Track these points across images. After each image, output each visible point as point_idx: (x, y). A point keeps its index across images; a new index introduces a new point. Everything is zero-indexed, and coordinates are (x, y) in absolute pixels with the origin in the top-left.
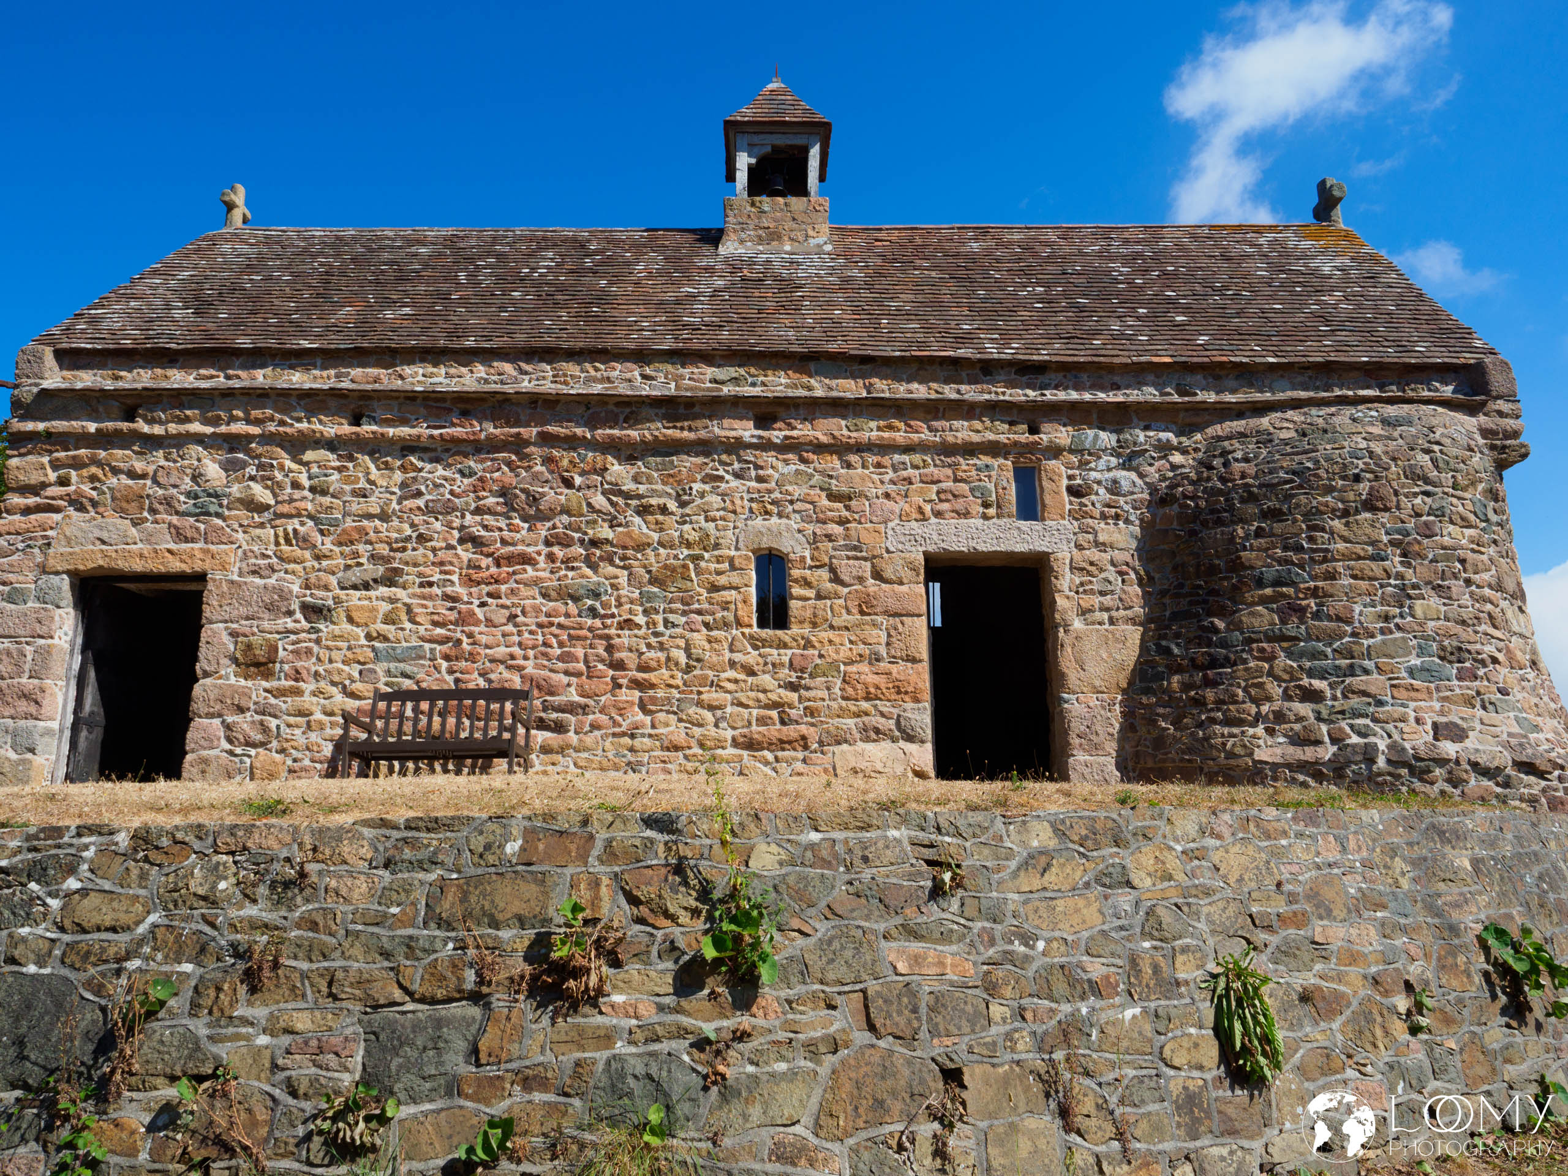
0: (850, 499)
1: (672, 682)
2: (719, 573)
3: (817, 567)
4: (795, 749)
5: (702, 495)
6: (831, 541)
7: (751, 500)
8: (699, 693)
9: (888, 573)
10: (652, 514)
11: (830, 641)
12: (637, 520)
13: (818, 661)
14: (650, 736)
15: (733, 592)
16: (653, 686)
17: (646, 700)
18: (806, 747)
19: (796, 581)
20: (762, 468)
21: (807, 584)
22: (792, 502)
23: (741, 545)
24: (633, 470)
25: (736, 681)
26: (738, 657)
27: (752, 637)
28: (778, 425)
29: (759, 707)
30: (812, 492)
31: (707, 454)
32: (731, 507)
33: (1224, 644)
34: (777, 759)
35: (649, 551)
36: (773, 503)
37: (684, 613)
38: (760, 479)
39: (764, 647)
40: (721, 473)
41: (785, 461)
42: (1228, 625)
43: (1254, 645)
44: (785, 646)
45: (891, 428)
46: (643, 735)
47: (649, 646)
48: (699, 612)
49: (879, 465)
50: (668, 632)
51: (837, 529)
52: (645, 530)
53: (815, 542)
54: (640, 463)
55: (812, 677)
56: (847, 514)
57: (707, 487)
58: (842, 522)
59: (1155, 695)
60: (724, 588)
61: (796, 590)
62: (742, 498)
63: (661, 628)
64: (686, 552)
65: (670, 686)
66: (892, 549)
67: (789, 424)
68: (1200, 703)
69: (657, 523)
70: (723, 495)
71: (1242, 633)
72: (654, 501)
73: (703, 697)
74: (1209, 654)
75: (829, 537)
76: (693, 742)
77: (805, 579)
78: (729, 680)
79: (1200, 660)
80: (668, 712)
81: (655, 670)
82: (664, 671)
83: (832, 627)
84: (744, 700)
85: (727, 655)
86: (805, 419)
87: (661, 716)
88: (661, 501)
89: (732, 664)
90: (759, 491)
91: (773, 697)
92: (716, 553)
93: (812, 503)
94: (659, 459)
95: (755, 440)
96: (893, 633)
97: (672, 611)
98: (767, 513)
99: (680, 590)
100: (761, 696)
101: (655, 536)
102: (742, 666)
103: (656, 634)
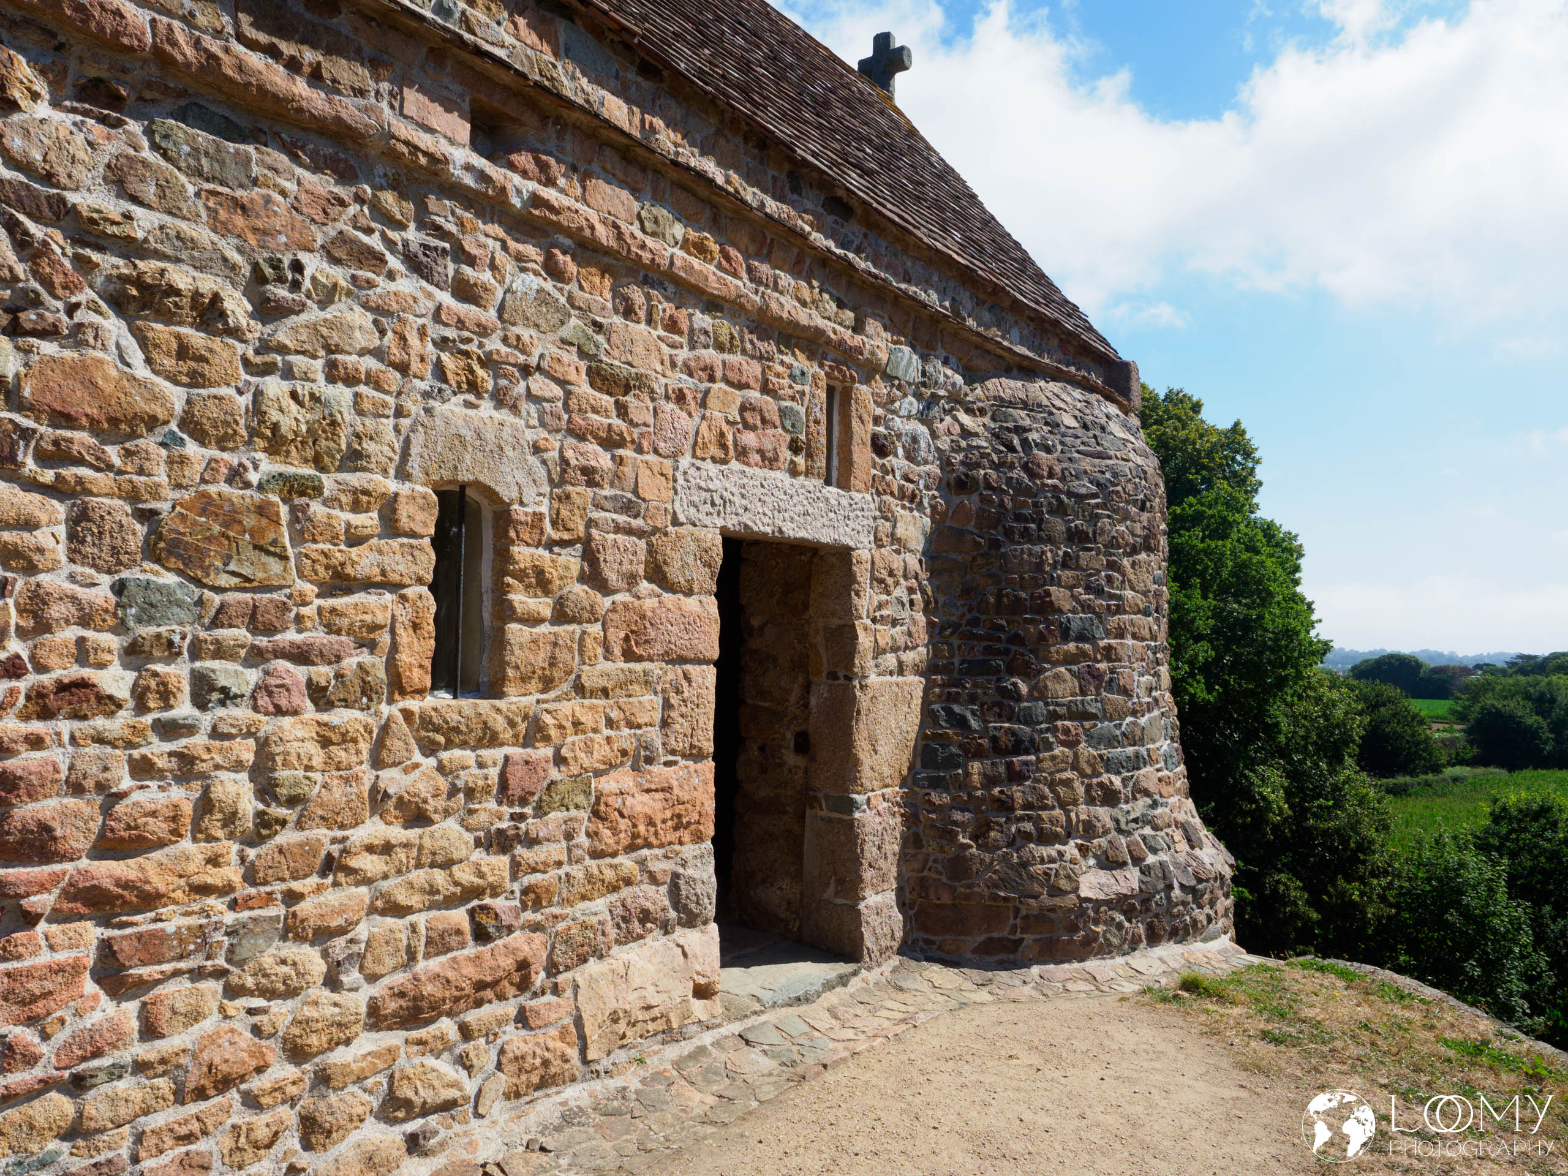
0: (627, 389)
1: (213, 877)
2: (355, 539)
3: (563, 544)
4: (501, 997)
5: (327, 295)
6: (591, 483)
7: (443, 343)
8: (292, 898)
9: (674, 573)
10: (168, 318)
11: (577, 724)
12: (113, 326)
13: (554, 774)
14: (141, 1067)
15: (388, 597)
16: (149, 900)
17: (124, 949)
18: (523, 985)
19: (521, 575)
20: (471, 261)
21: (541, 583)
22: (526, 371)
23: (414, 465)
24: (113, 146)
25: (387, 849)
26: (393, 780)
27: (426, 722)
28: (523, 159)
29: (433, 906)
30: (566, 357)
31: (345, 176)
32: (396, 354)
33: (1028, 719)
34: (466, 1033)
35: (149, 443)
36: (488, 362)
37: (256, 657)
38: (465, 292)
39: (449, 745)
40: (374, 242)
41: (519, 258)
42: (1030, 692)
43: (1059, 723)
44: (490, 739)
45: (700, 249)
46: (116, 1073)
47: (143, 769)
48: (301, 656)
49: (672, 326)
50: (206, 720)
51: (603, 460)
52: (142, 372)
53: (563, 482)
54: (134, 127)
55: (540, 811)
56: (618, 423)
57: (340, 275)
58: (610, 442)
59: (947, 790)
60: (367, 585)
61: (520, 599)
62: (422, 332)
63: (183, 709)
64: (268, 466)
65: (205, 890)
66: (682, 518)
67: (544, 167)
68: (1005, 806)
69: (183, 351)
70: (379, 311)
71: (1047, 704)
72: (182, 278)
73: (304, 908)
74: (1013, 733)
75: (590, 476)
76: (272, 1049)
77: (540, 572)
78: (370, 849)
79: (1005, 741)
80: (197, 974)
81: (161, 844)
82: (186, 845)
83: (579, 689)
84: (402, 898)
85: (368, 776)
86: (574, 169)
87: (176, 992)
88: (208, 284)
89: (378, 799)
90: (461, 324)
91: (465, 875)
92: (354, 479)
93: (562, 383)
94: (203, 138)
95: (468, 180)
96: (674, 700)
97: (220, 652)
98: (473, 386)
99: (246, 583)
100: (439, 877)
101: (177, 397)
102: (401, 802)
103: (169, 730)
